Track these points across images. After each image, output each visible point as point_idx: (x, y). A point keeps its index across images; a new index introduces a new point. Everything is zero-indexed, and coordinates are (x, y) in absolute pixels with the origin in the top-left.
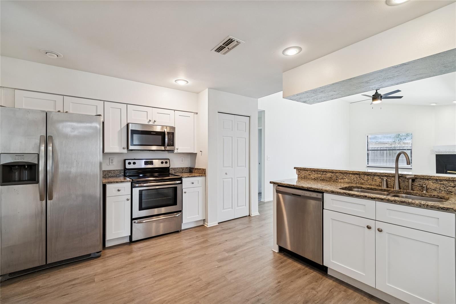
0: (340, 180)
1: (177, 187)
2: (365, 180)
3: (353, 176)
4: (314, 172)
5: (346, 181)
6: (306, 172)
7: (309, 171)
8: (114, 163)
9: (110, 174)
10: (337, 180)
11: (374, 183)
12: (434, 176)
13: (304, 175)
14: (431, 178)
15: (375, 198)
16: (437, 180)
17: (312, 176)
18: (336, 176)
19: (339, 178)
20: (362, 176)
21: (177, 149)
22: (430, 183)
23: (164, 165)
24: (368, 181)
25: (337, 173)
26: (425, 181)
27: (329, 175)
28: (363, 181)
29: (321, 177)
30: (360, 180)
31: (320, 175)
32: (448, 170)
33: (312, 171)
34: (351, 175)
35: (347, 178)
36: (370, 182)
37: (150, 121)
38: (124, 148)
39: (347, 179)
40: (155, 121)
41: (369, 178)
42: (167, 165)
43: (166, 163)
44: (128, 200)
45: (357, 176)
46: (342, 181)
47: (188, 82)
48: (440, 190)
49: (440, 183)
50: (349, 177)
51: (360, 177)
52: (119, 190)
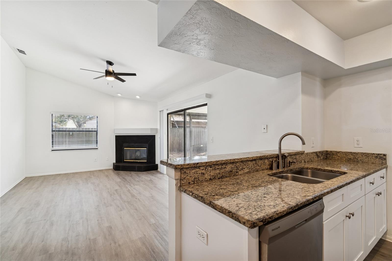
0: (240, 173)
2: (259, 165)
3: (251, 163)
4: (210, 169)
5: (246, 171)
6: (198, 170)
7: (202, 168)
10: (237, 172)
12: (291, 153)
13: (193, 178)
17: (206, 175)
19: (240, 169)
20: (258, 162)
27: (229, 168)
28: (258, 167)
29: (219, 173)
30: (256, 166)
31: (218, 171)
32: (125, 147)
34: (249, 163)
35: (246, 167)
39: (246, 169)
41: (262, 162)
45: (254, 162)
46: (242, 172)
51: (256, 163)
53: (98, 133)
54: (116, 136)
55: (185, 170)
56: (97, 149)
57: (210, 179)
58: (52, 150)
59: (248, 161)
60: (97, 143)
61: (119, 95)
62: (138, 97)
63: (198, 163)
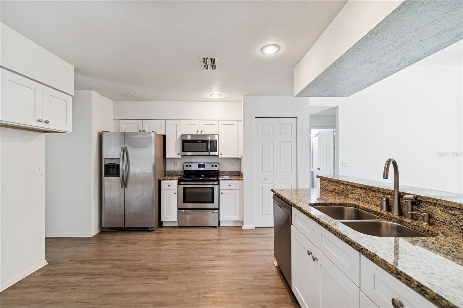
1: (213, 188)
2: (370, 197)
3: (360, 190)
4: (330, 183)
7: (327, 181)
8: (177, 166)
9: (174, 174)
10: (348, 194)
12: (441, 200)
13: (324, 186)
14: (438, 203)
16: (446, 207)
17: (329, 187)
18: (347, 189)
19: (349, 192)
20: (368, 191)
21: (221, 154)
22: (438, 211)
23: (214, 168)
26: (431, 207)
27: (342, 187)
28: (369, 199)
30: (366, 196)
31: (335, 187)
34: (358, 189)
35: (355, 192)
37: (198, 131)
38: (178, 154)
39: (355, 194)
40: (202, 131)
42: (217, 169)
43: (216, 166)
44: (175, 194)
45: (364, 191)
46: (352, 196)
47: (221, 96)
48: (451, 224)
49: (450, 212)
50: (357, 192)
51: (366, 193)
52: (169, 186)
57: (331, 190)
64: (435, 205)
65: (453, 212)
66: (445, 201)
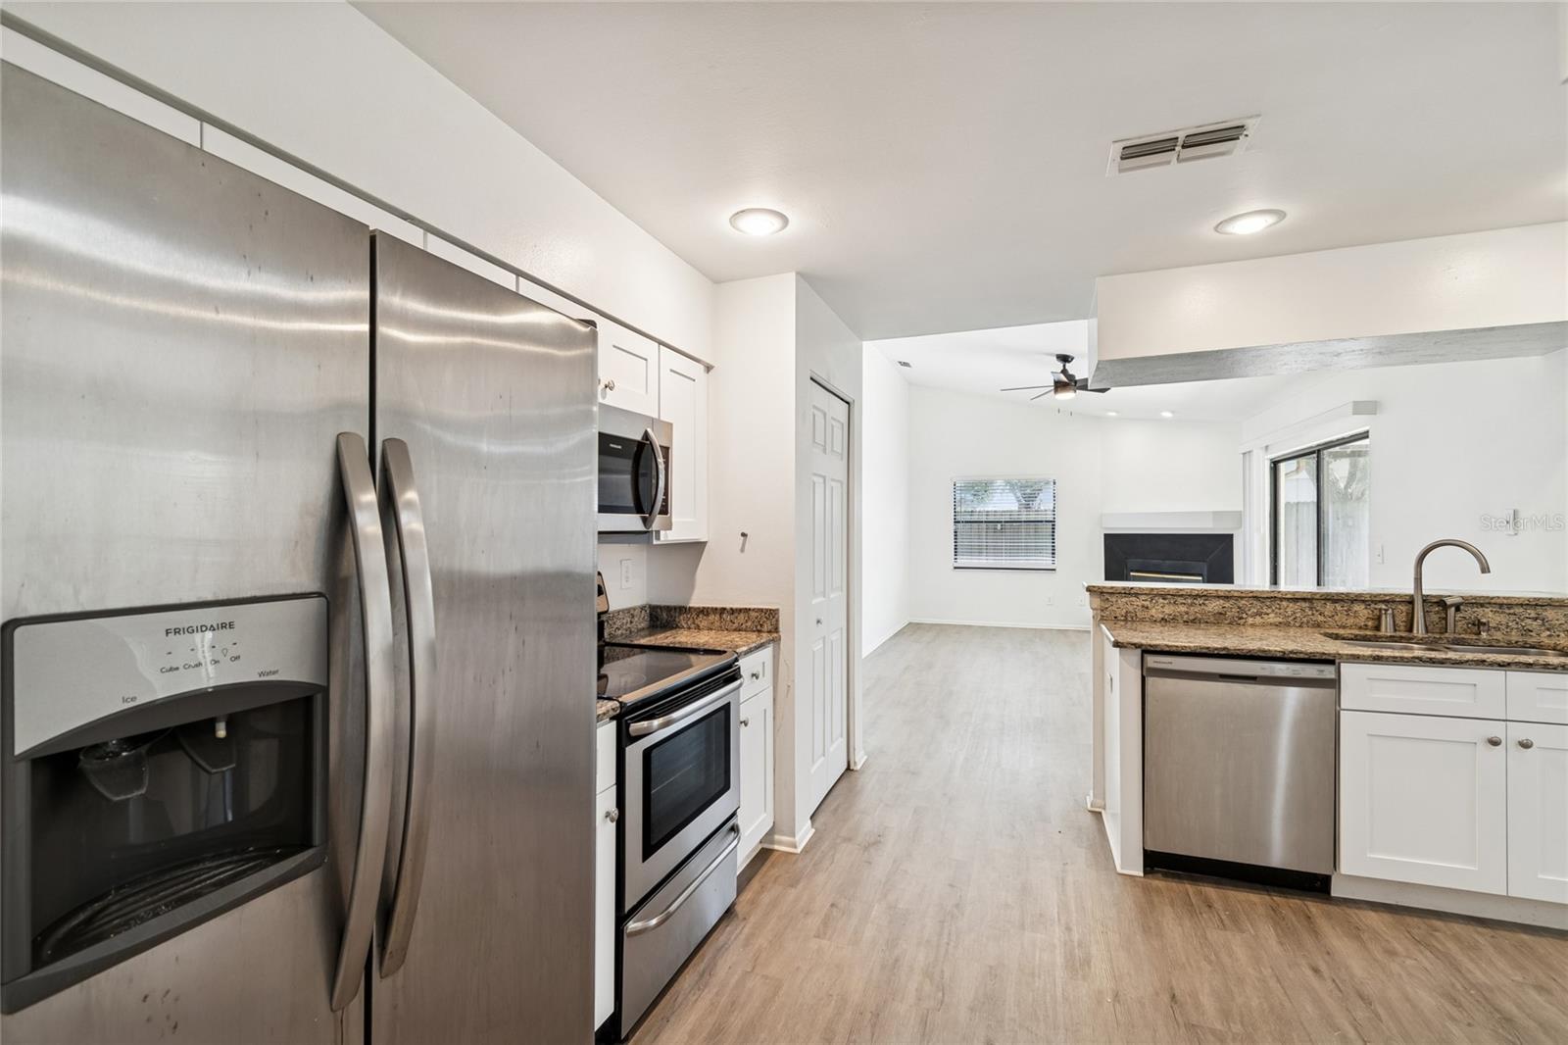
0: (1250, 620)
1: (729, 705)
2: (1326, 613)
3: (1291, 605)
4: (1161, 600)
5: (1271, 620)
6: (1134, 599)
7: (1143, 597)
10: (1241, 618)
11: (1351, 621)
12: (1499, 598)
13: (1124, 611)
14: (1493, 601)
15: (1509, 664)
16: (1501, 605)
17: (1154, 610)
19: (1249, 613)
20: (1318, 605)
22: (1488, 613)
24: (1337, 618)
25: (1242, 598)
29: (1187, 613)
30: (1313, 614)
31: (1183, 609)
32: (1132, 571)
33: (1156, 595)
34: (1284, 603)
35: (1273, 611)
36: (1341, 618)
39: (1272, 615)
40: (609, 386)
41: (1339, 608)
45: (1304, 605)
46: (1258, 619)
49: (1508, 611)
51: (1311, 609)
53: (1056, 527)
54: (1105, 535)
55: (1107, 596)
56: (1054, 570)
57: (1162, 619)
58: (955, 568)
59: (1281, 599)
60: (1053, 554)
61: (1114, 414)
62: (1167, 415)
63: (1132, 588)
64: (1482, 605)
65: (1512, 611)
66: (1504, 598)
